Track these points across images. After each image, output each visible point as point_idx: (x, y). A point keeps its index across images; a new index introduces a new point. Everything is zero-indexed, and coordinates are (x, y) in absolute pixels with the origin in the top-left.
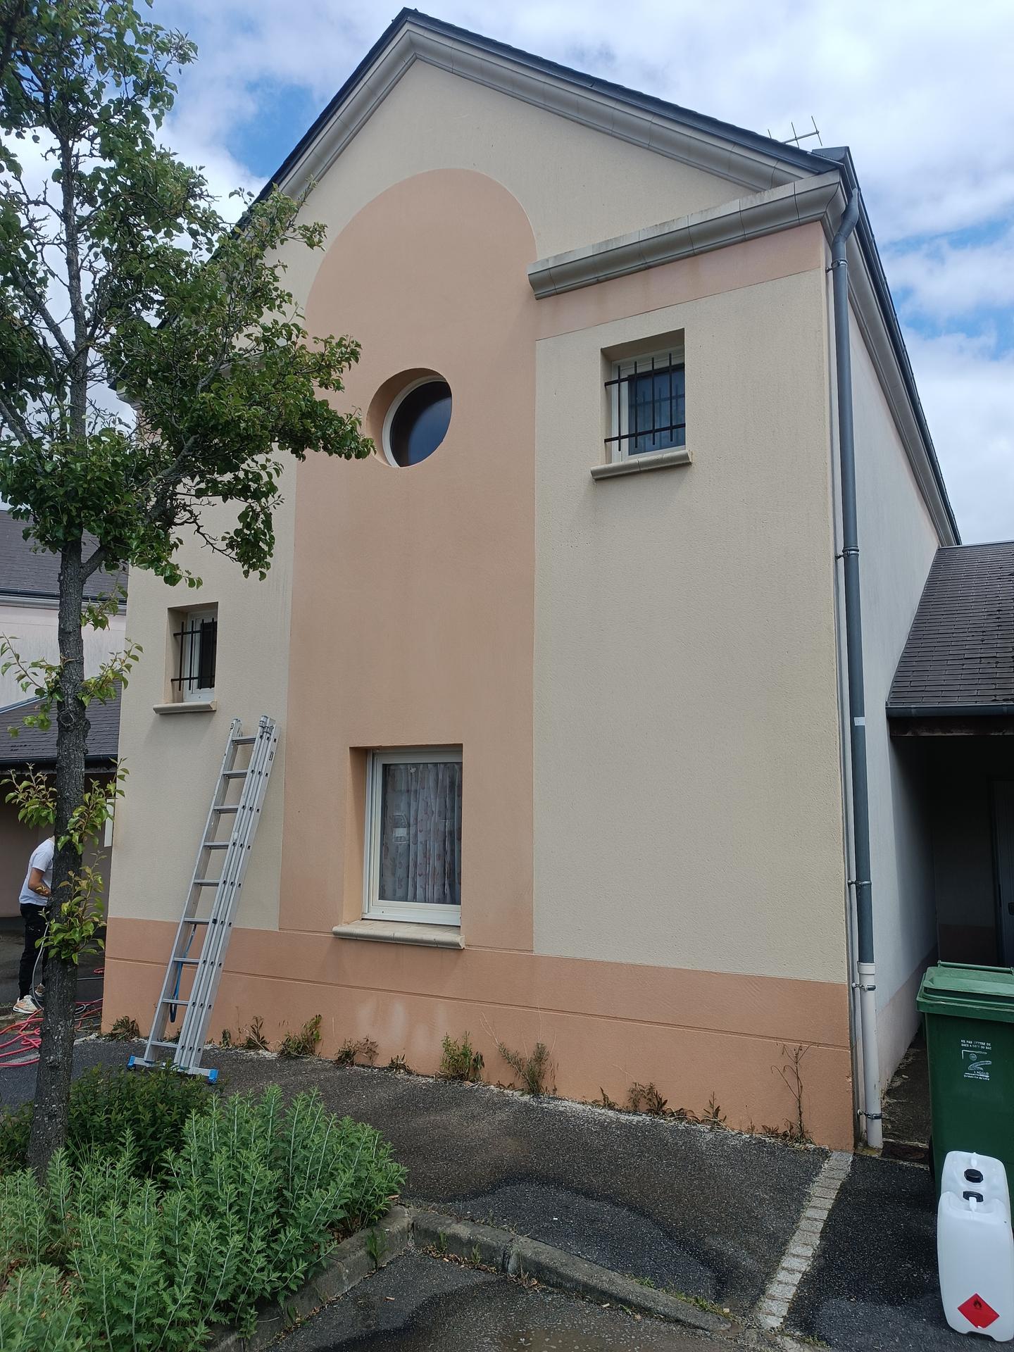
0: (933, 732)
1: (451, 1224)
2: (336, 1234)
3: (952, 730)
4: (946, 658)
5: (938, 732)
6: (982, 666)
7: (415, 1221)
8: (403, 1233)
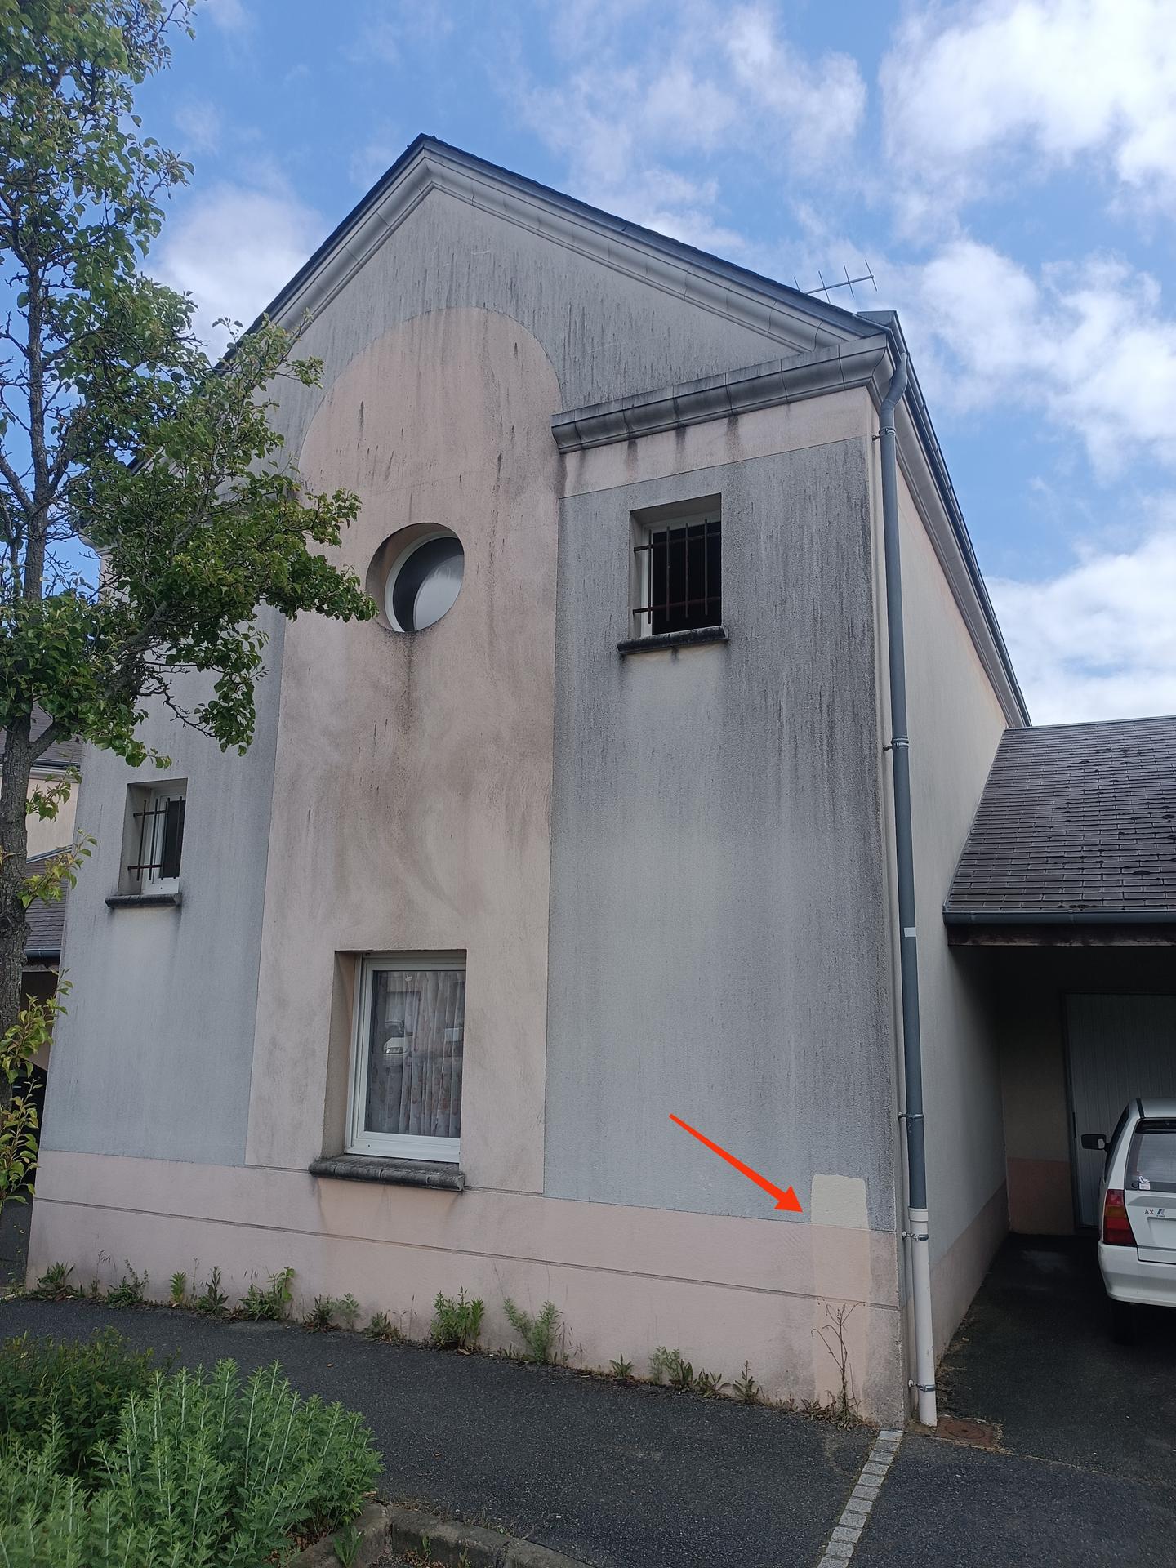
0: (995, 941)
1: (435, 1525)
2: (299, 1539)
3: (1016, 940)
4: (1011, 856)
5: (1001, 941)
6: (1048, 867)
7: (393, 1522)
8: (379, 1537)
